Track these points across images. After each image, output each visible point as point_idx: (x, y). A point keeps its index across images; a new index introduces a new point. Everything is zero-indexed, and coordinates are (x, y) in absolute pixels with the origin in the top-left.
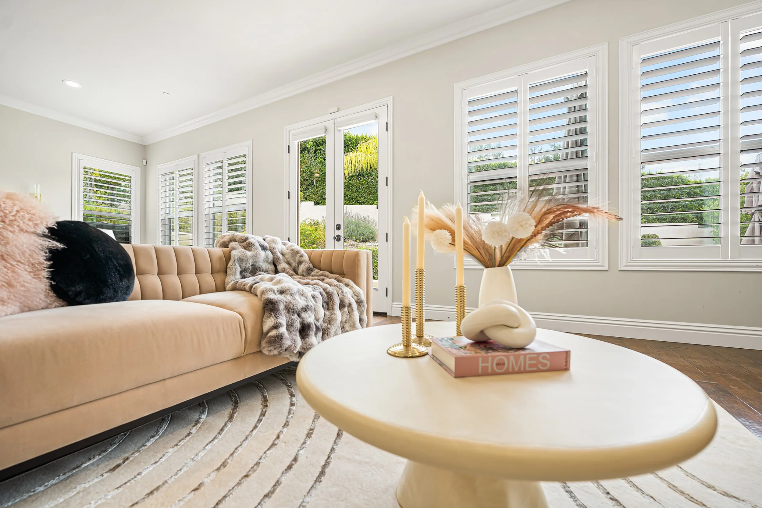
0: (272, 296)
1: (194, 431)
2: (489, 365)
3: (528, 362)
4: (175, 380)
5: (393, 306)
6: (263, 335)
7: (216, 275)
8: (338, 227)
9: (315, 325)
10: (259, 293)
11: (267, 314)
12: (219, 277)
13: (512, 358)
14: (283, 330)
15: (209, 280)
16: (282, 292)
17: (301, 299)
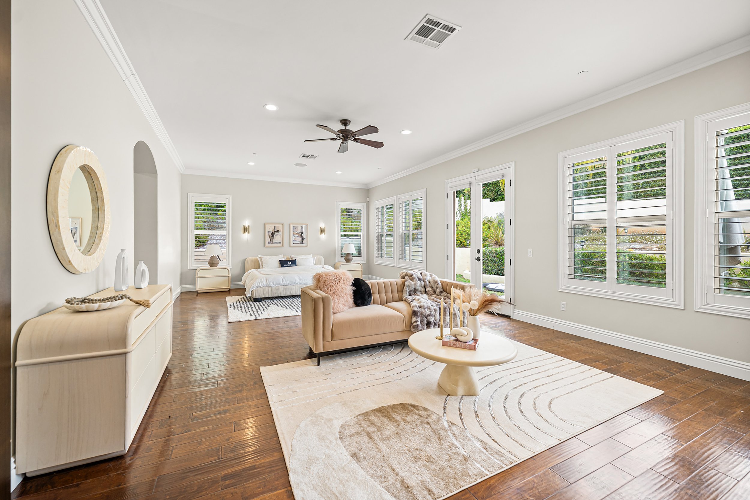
0: (416, 309)
1: (389, 352)
2: (451, 344)
3: (462, 346)
4: (384, 335)
5: (514, 312)
6: (411, 324)
7: (399, 293)
8: (479, 251)
9: (434, 322)
10: (412, 306)
11: (413, 316)
12: (400, 294)
13: (458, 344)
14: (419, 323)
15: (396, 295)
16: (420, 307)
17: (428, 310)
